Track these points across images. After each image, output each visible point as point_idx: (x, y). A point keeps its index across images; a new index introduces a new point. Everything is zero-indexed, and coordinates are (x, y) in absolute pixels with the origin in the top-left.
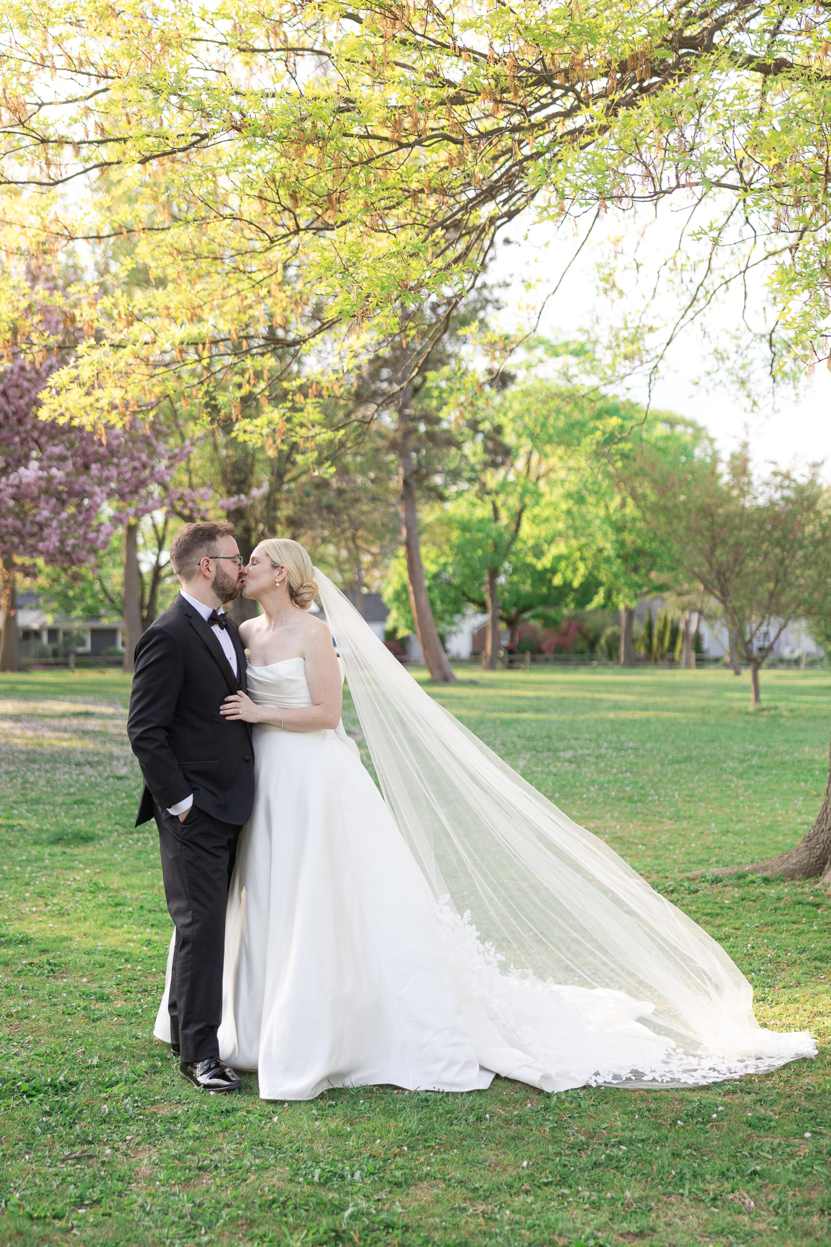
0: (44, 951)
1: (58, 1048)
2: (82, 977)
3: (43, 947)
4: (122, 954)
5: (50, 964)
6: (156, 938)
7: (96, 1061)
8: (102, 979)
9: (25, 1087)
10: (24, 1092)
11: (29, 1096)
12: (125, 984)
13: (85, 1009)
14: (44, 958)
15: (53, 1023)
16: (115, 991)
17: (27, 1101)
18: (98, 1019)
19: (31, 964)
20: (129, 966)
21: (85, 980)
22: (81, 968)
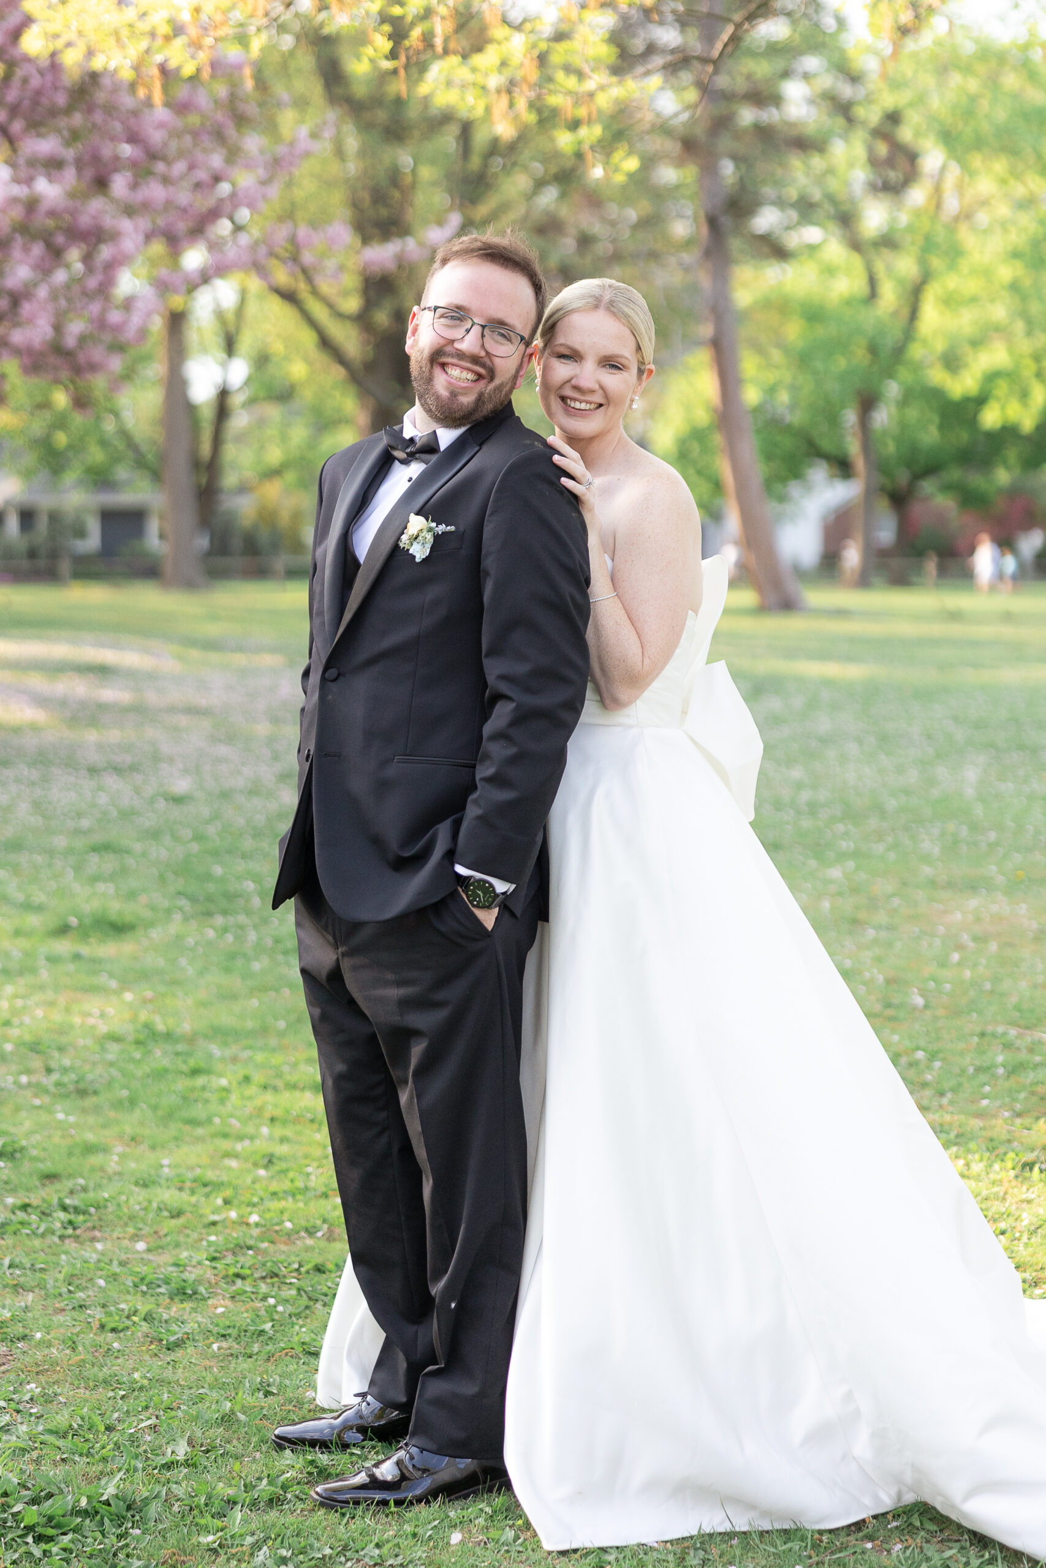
0: (50, 1177)
1: (97, 1419)
2: (136, 1238)
3: (47, 1167)
4: (218, 1186)
5: (65, 1208)
6: (283, 1150)
7: (182, 1450)
8: (177, 1245)
9: (32, 1516)
10: (29, 1529)
11: (39, 1539)
12: (229, 1259)
13: (148, 1318)
14: (51, 1194)
15: (82, 1354)
16: (209, 1274)
17: (37, 1552)
18: (178, 1344)
19: (25, 1207)
20: (233, 1215)
21: (141, 1246)
22: (132, 1218)
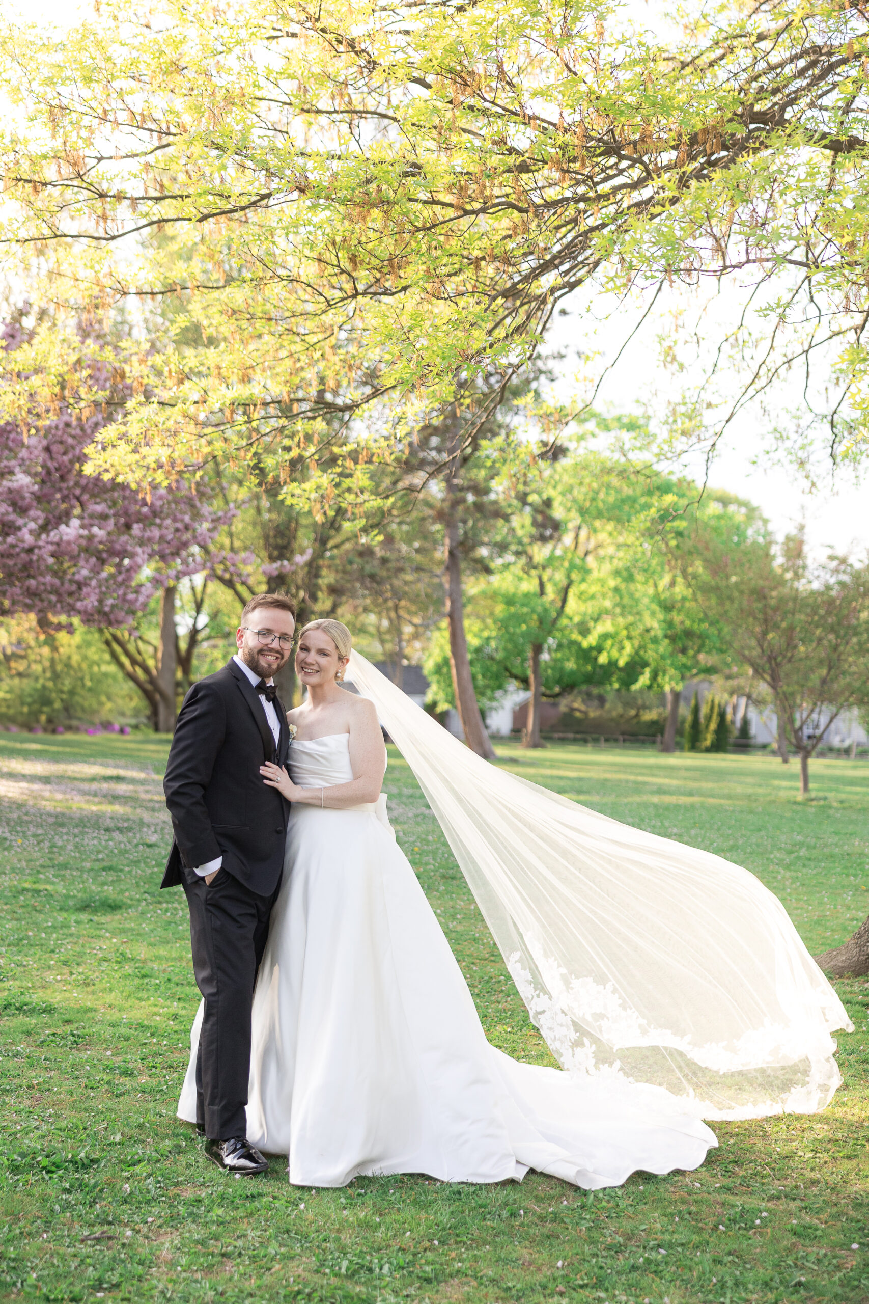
0: (68, 1022)
1: (79, 1123)
2: (106, 1050)
3: (67, 1017)
4: (148, 1027)
5: (73, 1035)
6: (183, 1012)
7: (118, 1138)
8: (126, 1053)
9: (45, 1162)
10: (44, 1168)
11: (48, 1172)
12: (151, 1059)
13: (108, 1083)
14: (68, 1029)
15: (75, 1097)
16: (140, 1065)
17: (47, 1177)
18: (122, 1094)
19: (54, 1034)
20: (155, 1040)
21: (109, 1053)
22: (106, 1040)
